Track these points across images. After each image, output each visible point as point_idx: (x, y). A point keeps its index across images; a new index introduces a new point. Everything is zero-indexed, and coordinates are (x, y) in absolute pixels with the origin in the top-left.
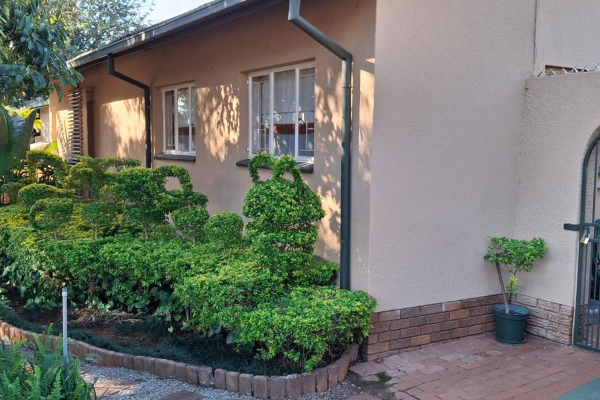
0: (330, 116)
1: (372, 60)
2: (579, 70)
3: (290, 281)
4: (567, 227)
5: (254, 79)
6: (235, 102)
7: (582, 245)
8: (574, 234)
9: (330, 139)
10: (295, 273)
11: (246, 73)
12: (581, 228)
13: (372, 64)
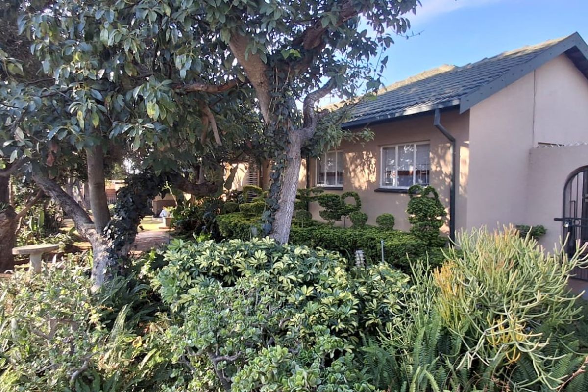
0: (441, 167)
1: (468, 142)
2: (560, 145)
3: (430, 245)
4: (556, 219)
5: (384, 149)
6: (373, 161)
7: (564, 228)
8: (560, 223)
9: (441, 178)
10: (432, 241)
11: (380, 146)
12: (563, 220)
13: (468, 144)
